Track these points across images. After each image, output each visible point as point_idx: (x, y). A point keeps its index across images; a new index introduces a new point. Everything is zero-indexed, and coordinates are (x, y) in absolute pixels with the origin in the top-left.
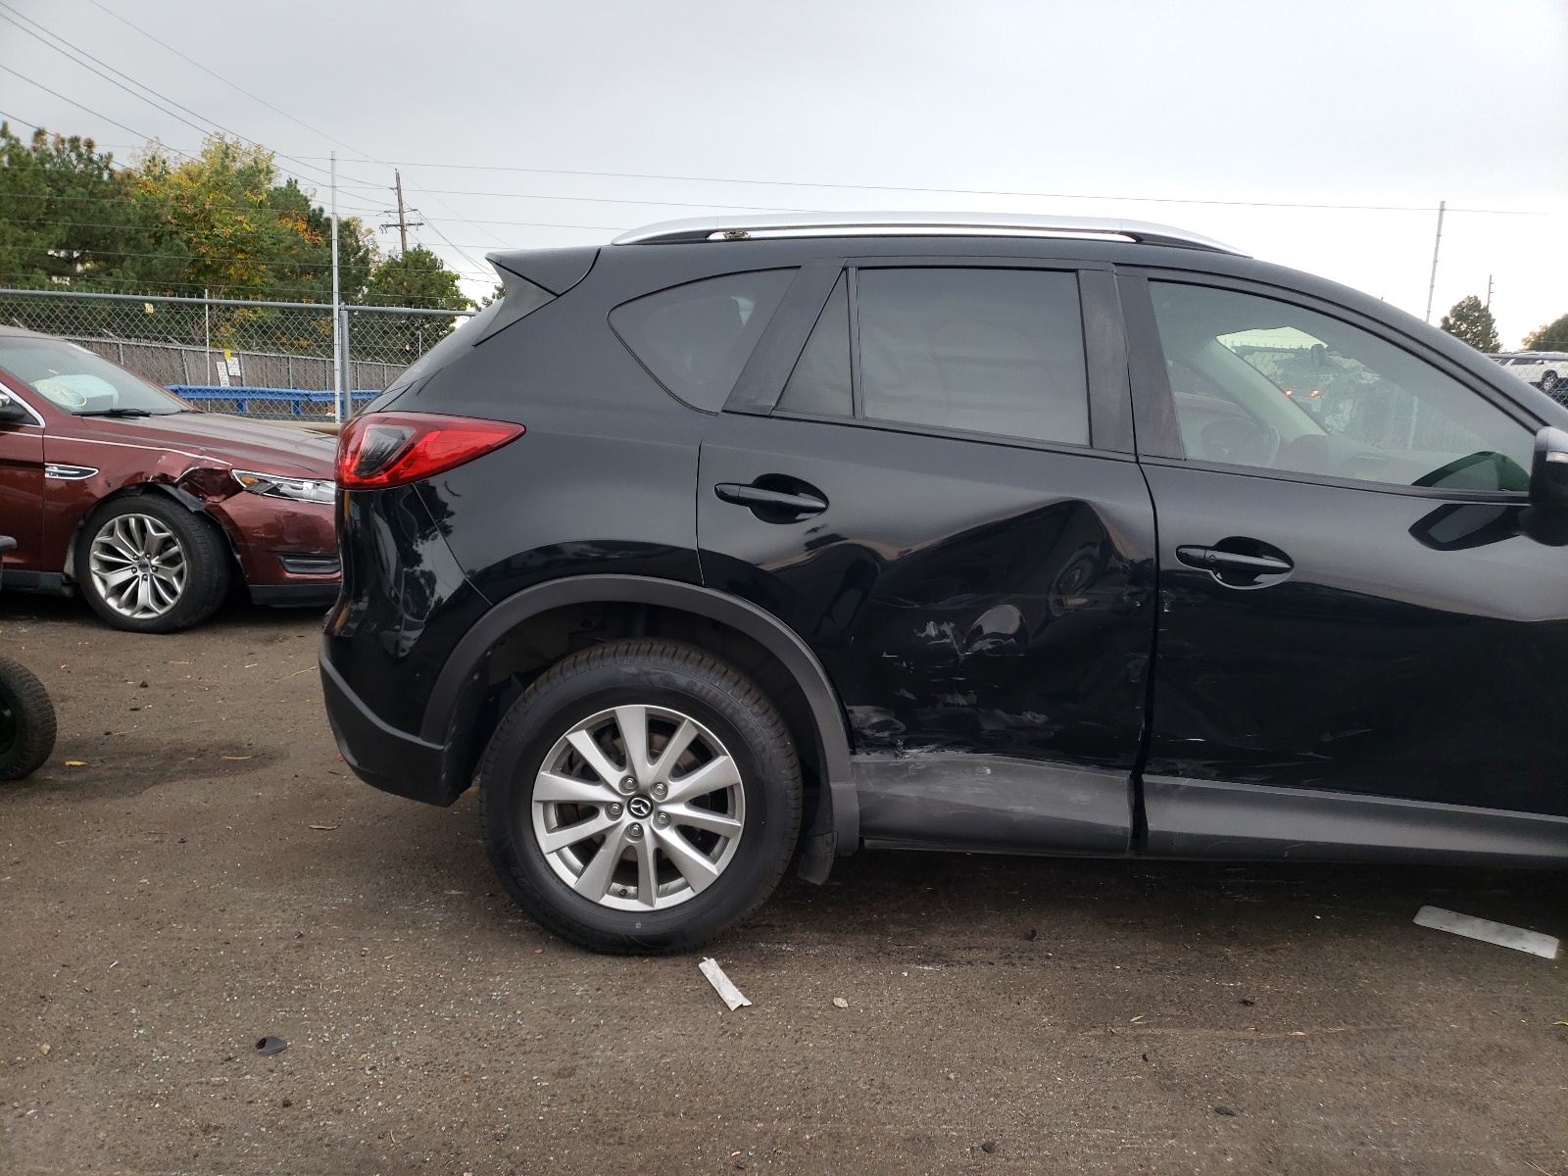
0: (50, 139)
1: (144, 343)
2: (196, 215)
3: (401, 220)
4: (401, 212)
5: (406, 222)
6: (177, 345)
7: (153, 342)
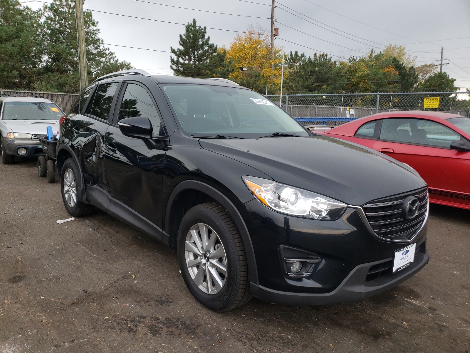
0: (318, 55)
1: (321, 106)
2: (353, 70)
3: (441, 63)
4: (442, 60)
5: (443, 63)
6: (335, 107)
7: (321, 105)
